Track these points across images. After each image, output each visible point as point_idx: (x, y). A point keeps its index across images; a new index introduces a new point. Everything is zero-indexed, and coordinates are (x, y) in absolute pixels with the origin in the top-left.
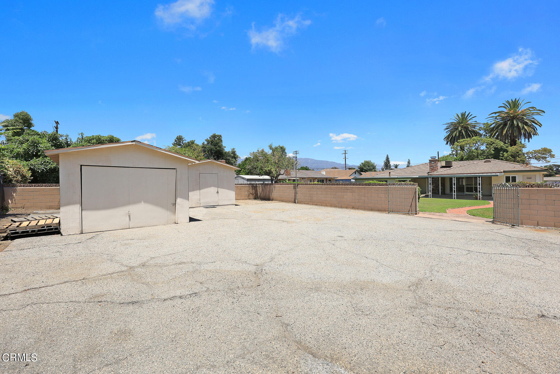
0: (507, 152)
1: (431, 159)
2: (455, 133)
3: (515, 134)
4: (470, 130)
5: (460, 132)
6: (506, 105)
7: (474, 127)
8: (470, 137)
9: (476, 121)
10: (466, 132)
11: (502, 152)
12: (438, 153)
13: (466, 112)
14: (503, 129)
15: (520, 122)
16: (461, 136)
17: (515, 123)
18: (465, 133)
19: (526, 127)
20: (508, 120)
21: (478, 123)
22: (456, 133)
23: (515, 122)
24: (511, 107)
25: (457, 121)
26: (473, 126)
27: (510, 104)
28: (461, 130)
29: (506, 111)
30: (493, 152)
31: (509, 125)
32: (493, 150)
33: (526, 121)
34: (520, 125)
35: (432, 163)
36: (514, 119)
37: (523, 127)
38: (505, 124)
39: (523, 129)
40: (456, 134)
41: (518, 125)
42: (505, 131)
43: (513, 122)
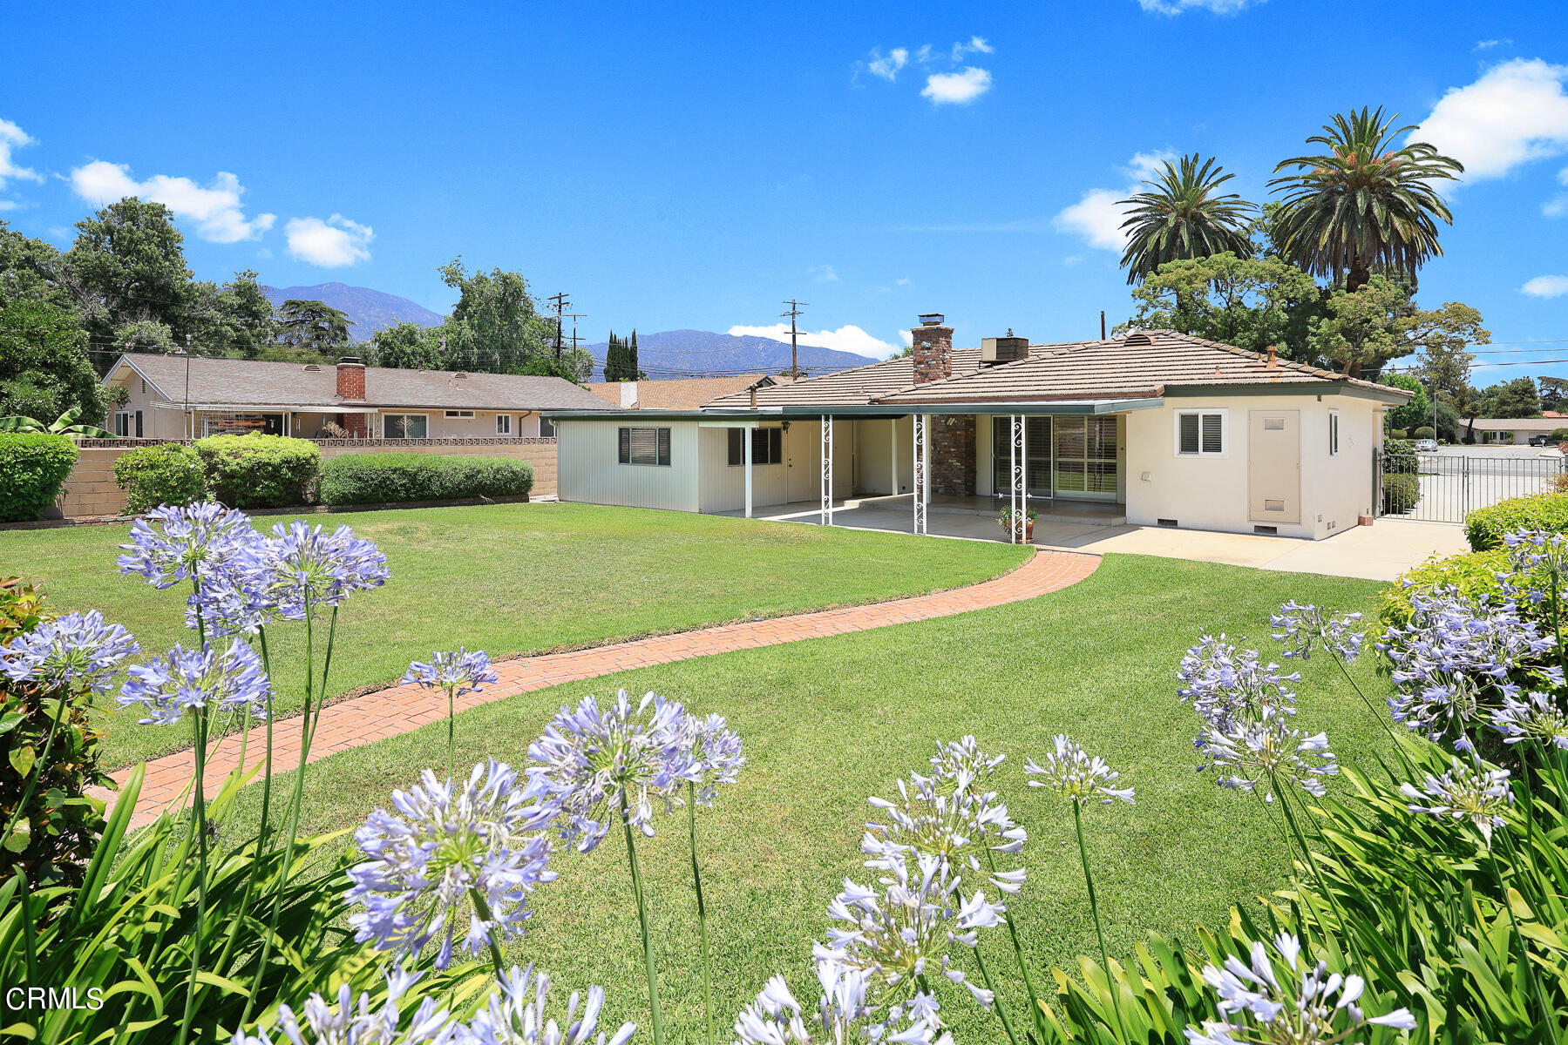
0: (1331, 315)
1: (921, 327)
2: (1156, 236)
3: (1361, 248)
4: (1209, 227)
5: (1174, 235)
6: (1333, 132)
7: (1228, 214)
8: (1206, 254)
9: (1237, 196)
10: (1196, 236)
11: (1316, 318)
12: (1103, 316)
13: (1197, 155)
14: (1319, 225)
15: (1379, 200)
16: (1174, 249)
17: (1359, 205)
18: (1191, 240)
19: (1397, 222)
20: (1340, 193)
21: (1243, 203)
22: (1161, 237)
23: (1359, 200)
24: (1349, 141)
25: (1168, 189)
26: (1220, 211)
27: (1346, 131)
28: (1177, 226)
29: (1332, 153)
30: (1285, 317)
31: (1340, 210)
32: (1285, 310)
33: (1398, 196)
34: (1376, 211)
35: (924, 343)
36: (1360, 187)
37: (1388, 222)
38: (1328, 210)
39: (1386, 228)
40: (1158, 240)
41: (1369, 209)
42: (1327, 234)
43: (1354, 201)
